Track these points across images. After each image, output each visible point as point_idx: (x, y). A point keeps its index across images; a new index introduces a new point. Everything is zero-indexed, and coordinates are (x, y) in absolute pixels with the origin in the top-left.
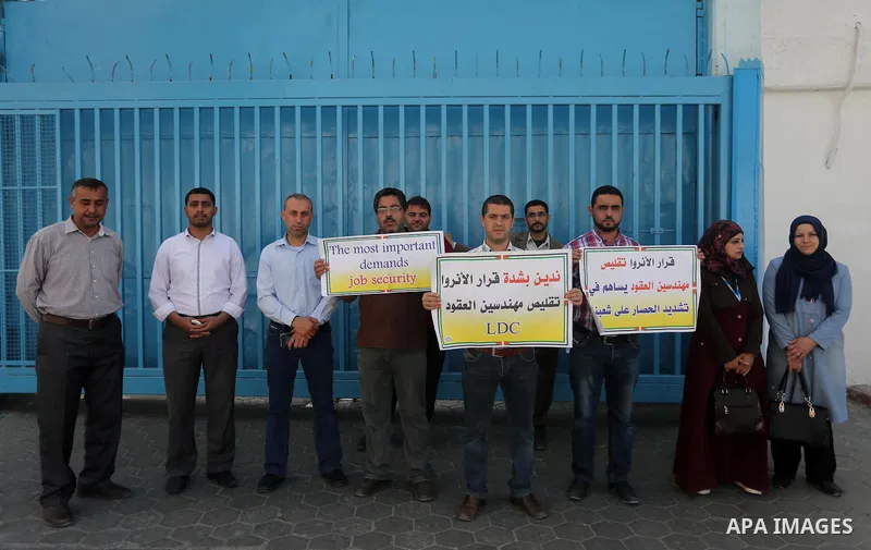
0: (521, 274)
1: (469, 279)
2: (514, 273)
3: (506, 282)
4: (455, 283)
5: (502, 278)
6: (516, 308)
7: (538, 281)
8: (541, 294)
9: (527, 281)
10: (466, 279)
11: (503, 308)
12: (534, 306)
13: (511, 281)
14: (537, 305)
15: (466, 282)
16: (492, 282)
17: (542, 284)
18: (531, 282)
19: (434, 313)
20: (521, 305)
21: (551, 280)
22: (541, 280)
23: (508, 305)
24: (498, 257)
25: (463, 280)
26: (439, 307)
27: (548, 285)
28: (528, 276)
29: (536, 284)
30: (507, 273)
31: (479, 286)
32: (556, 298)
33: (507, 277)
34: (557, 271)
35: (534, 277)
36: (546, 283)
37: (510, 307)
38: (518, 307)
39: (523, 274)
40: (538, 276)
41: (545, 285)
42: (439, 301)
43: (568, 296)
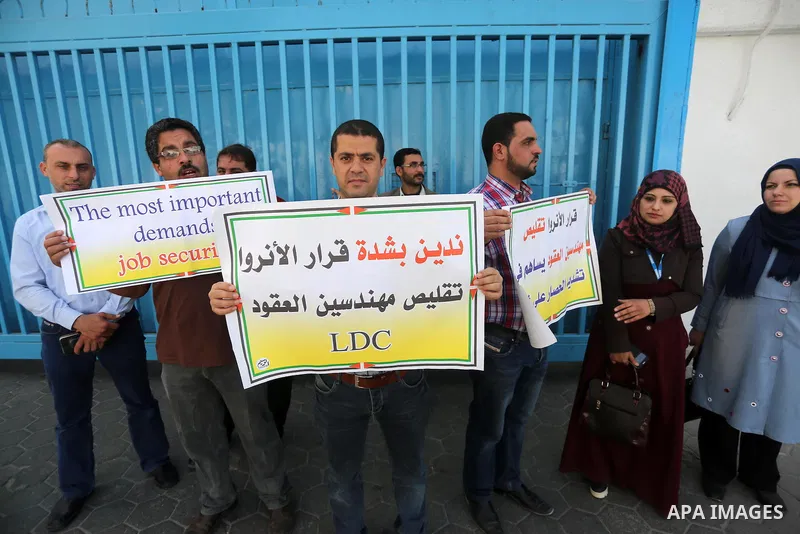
0: (390, 242)
1: (290, 255)
2: (376, 240)
3: (361, 258)
4: (264, 262)
5: (354, 252)
6: (382, 305)
7: (422, 255)
8: (429, 278)
9: (402, 255)
10: (284, 255)
11: (358, 306)
12: (416, 300)
13: (372, 257)
14: (420, 299)
15: (284, 261)
16: (334, 259)
18: (410, 259)
19: (231, 321)
20: (392, 300)
21: (447, 253)
22: (428, 254)
23: (367, 300)
24: (345, 210)
25: (278, 257)
26: (239, 308)
27: (441, 262)
28: (404, 247)
29: (419, 261)
30: (363, 243)
31: (310, 267)
32: (455, 286)
33: (363, 250)
34: (458, 237)
35: (414, 249)
36: (438, 258)
37: (372, 304)
38: (386, 304)
39: (393, 244)
40: (422, 247)
41: (436, 262)
42: (239, 298)
43: (478, 281)
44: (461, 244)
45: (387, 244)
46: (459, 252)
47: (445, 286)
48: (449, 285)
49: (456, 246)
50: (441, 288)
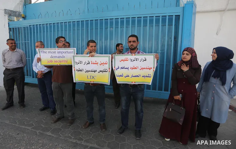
5: (90, 63)
6: (95, 72)
7: (101, 64)
9: (98, 64)
10: (81, 62)
13: (93, 64)
14: (101, 71)
21: (105, 64)
31: (84, 64)
32: (106, 69)
33: (92, 62)
34: (106, 61)
35: (99, 63)
37: (93, 71)
38: (95, 71)
40: (101, 62)
41: (103, 65)
45: (95, 62)
46: (107, 64)
47: (104, 69)
49: (106, 63)
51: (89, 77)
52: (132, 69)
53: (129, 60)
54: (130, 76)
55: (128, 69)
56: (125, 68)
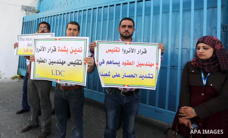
1: (45, 49)
2: (62, 47)
3: (59, 51)
5: (57, 49)
6: (62, 63)
7: (72, 51)
8: (74, 58)
9: (67, 51)
10: (43, 49)
12: (71, 63)
13: (61, 51)
14: (72, 63)
17: (74, 53)
18: (69, 52)
19: (33, 63)
20: (65, 63)
21: (78, 51)
22: (73, 51)
24: (56, 39)
26: (34, 60)
27: (76, 54)
28: (68, 49)
29: (71, 53)
30: (59, 47)
31: (48, 52)
32: (80, 60)
33: (59, 49)
34: (81, 48)
35: (70, 50)
36: (75, 53)
37: (60, 63)
39: (65, 48)
40: (72, 49)
41: (75, 54)
42: (34, 58)
43: (86, 60)
44: (82, 49)
45: (64, 48)
46: (81, 51)
47: (77, 60)
48: (78, 60)
49: (80, 50)
50: (76, 61)
51: (54, 73)
52: (126, 64)
53: (121, 51)
54: (122, 76)
55: (119, 64)
56: (114, 64)
